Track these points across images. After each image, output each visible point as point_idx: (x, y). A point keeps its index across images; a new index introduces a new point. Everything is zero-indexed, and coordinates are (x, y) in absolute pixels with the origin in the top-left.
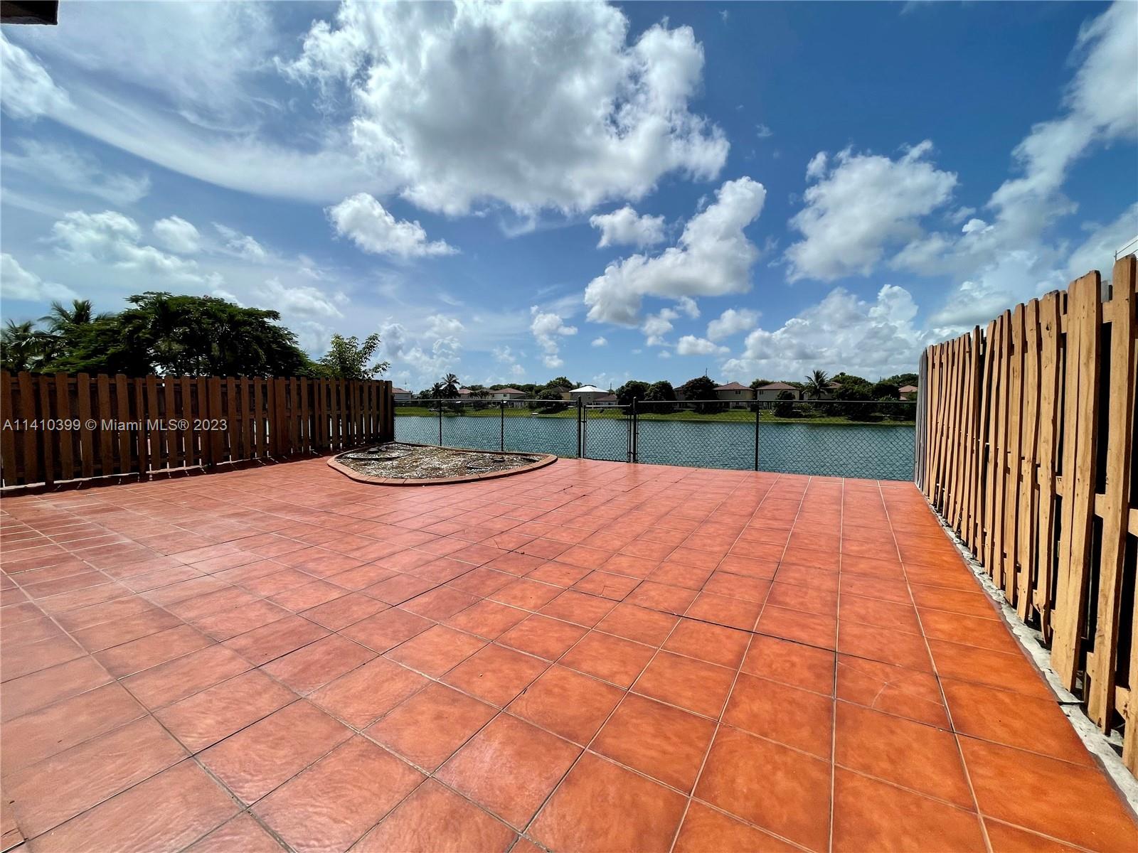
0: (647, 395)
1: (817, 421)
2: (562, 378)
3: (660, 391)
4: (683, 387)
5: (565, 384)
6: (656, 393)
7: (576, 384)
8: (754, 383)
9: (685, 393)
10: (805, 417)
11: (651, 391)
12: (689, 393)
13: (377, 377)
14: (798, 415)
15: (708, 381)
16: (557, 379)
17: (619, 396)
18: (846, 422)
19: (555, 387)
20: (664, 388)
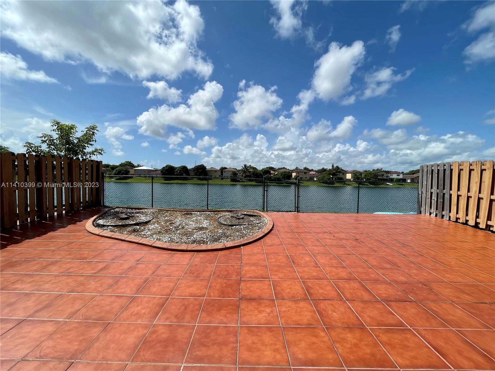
0: (176, 172)
1: (246, 183)
2: (129, 162)
3: (182, 170)
4: (193, 168)
5: (130, 165)
6: (180, 171)
7: (137, 165)
8: (221, 168)
9: (194, 171)
10: (241, 182)
11: (178, 170)
12: (195, 171)
13: (94, 158)
14: (238, 181)
15: (204, 166)
16: (126, 162)
17: (162, 172)
18: (255, 184)
19: (124, 166)
20: (184, 169)
